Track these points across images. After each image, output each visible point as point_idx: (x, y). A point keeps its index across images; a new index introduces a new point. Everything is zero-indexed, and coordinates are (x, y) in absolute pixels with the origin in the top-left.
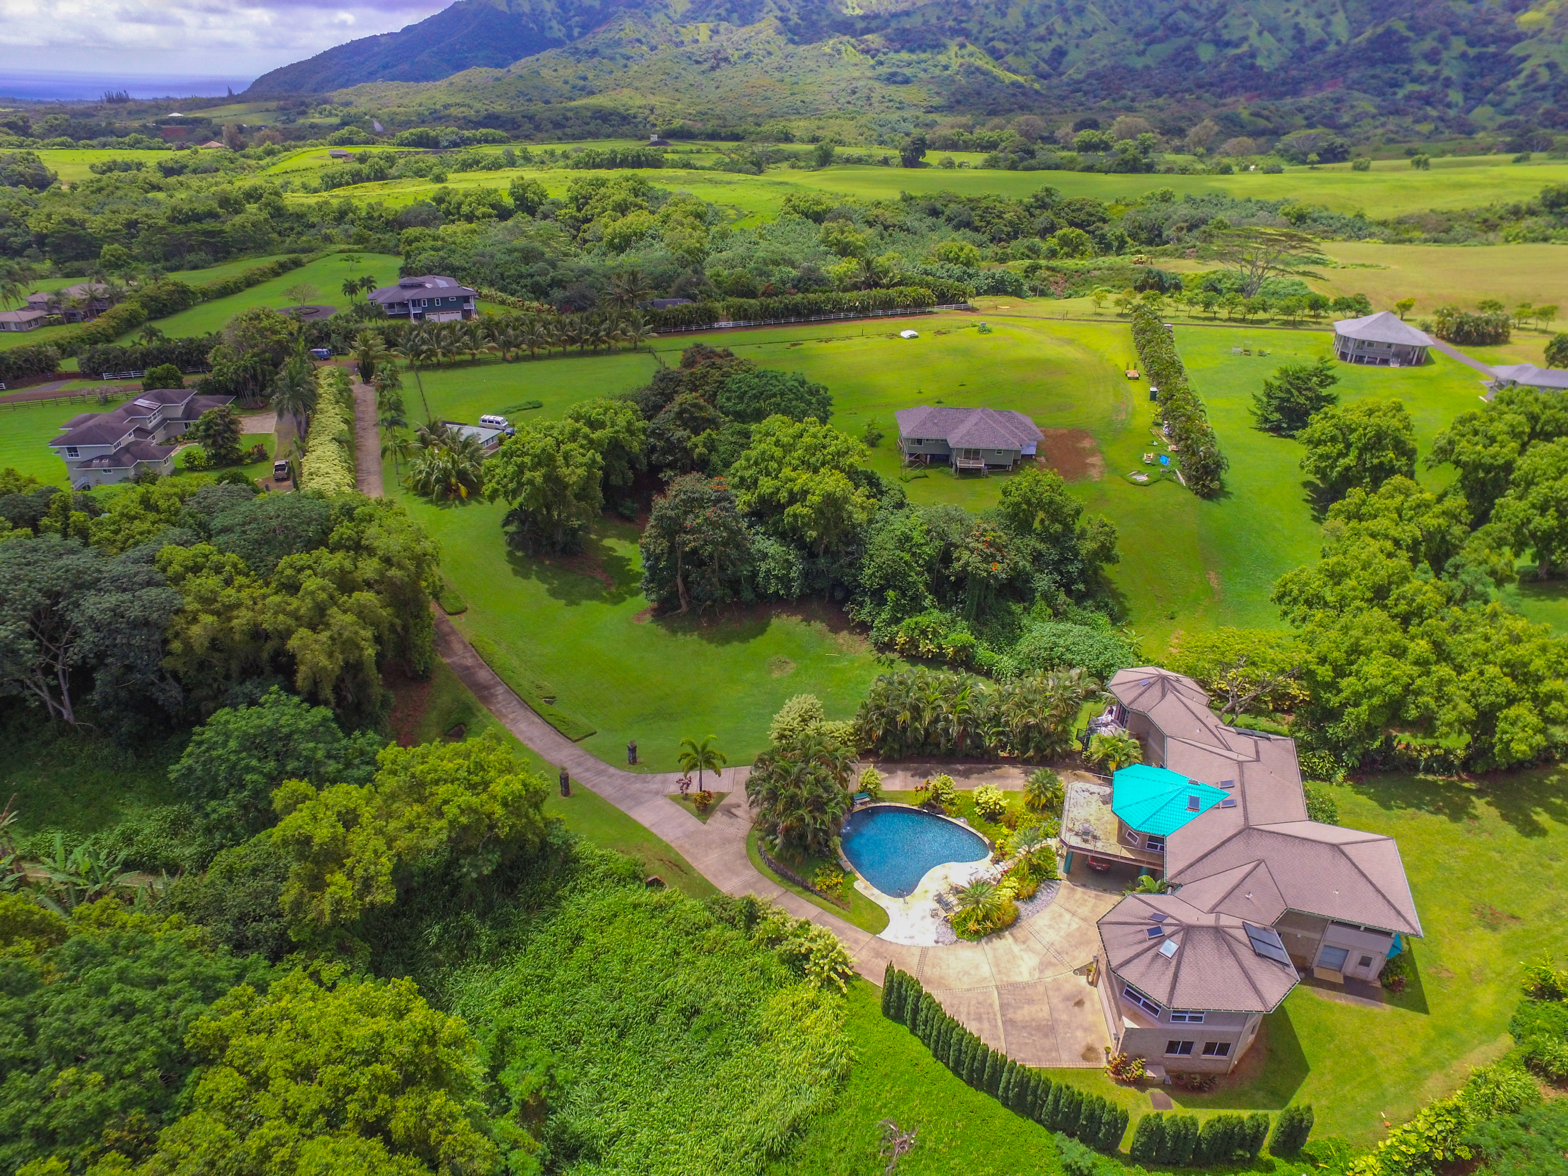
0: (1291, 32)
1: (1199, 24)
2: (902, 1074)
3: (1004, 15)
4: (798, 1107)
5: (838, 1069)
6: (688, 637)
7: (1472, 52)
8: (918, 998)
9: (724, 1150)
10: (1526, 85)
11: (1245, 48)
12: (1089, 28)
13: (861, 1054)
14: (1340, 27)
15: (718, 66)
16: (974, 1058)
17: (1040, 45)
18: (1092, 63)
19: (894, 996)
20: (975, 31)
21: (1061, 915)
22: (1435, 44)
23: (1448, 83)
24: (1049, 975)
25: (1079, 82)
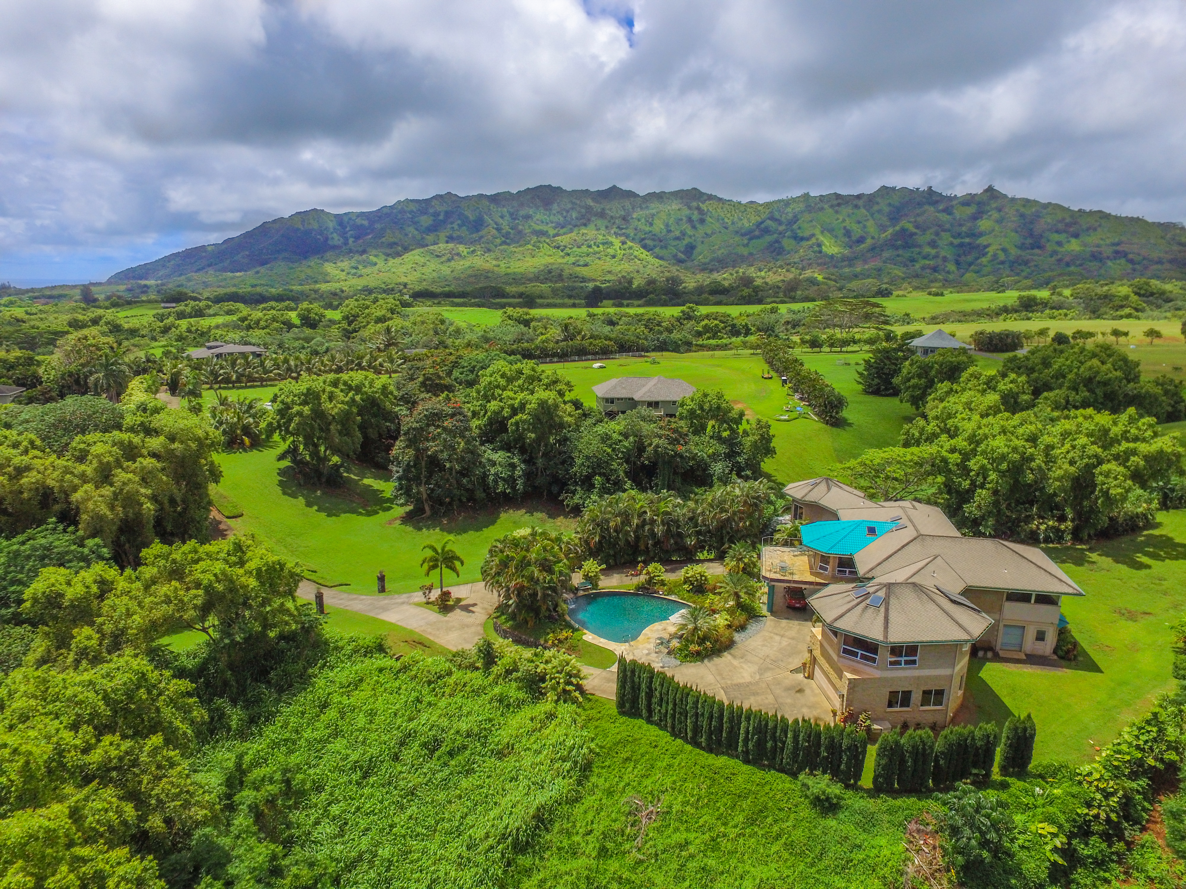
0: (843, 231)
1: (781, 228)
2: (643, 755)
3: (651, 224)
4: (541, 798)
5: (580, 759)
6: (431, 531)
7: (957, 241)
8: (651, 678)
9: (469, 848)
10: (992, 260)
11: (813, 240)
12: (709, 232)
13: (601, 747)
14: (872, 228)
15: (453, 259)
16: (711, 717)
17: (677, 242)
18: (714, 252)
19: (628, 686)
20: (632, 234)
21: (771, 638)
22: (933, 237)
23: (945, 259)
24: (769, 676)
25: (705, 264)
